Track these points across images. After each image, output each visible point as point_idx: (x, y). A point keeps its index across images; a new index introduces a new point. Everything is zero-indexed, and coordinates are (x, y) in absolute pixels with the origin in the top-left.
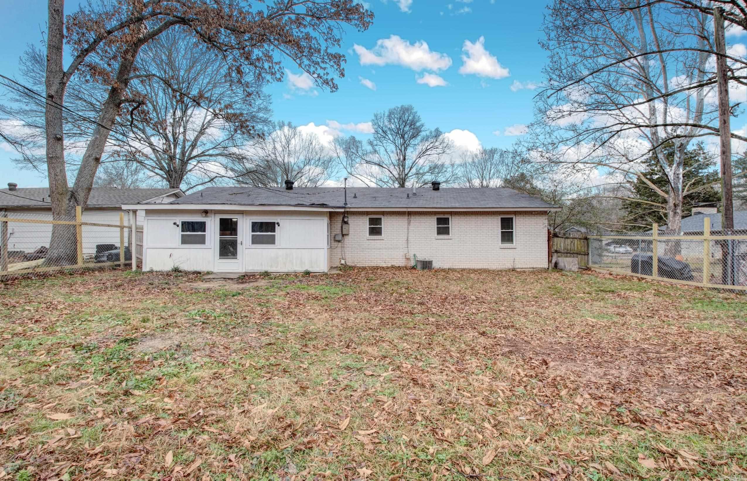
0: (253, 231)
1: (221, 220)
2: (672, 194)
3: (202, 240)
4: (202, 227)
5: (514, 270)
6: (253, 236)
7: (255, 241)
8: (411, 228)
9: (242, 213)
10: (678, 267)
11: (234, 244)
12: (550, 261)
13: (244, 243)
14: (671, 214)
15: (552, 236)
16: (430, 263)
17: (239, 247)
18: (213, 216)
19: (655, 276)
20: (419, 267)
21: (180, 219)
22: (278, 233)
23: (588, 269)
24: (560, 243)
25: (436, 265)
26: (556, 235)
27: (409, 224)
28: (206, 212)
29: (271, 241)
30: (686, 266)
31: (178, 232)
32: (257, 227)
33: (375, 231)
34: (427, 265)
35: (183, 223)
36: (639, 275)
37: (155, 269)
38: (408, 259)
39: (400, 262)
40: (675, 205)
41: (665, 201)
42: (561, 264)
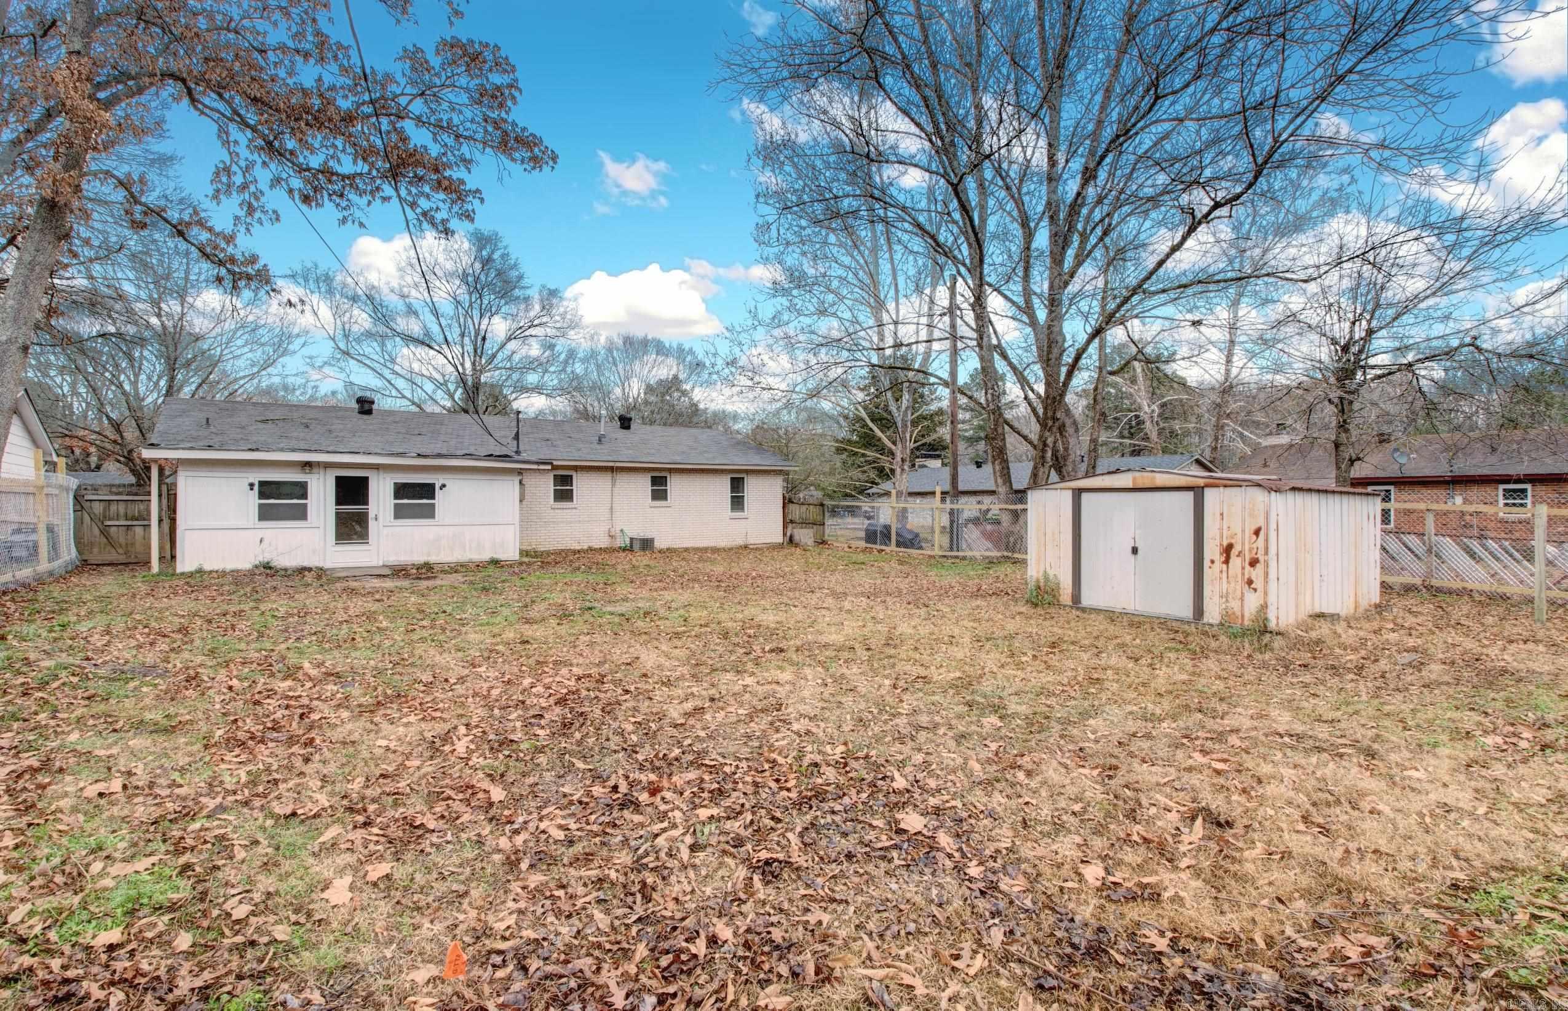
0: (396, 497)
1: (339, 480)
2: (900, 445)
3: (300, 514)
4: (300, 490)
5: (746, 547)
6: (396, 505)
7: (400, 513)
8: (616, 490)
9: (377, 467)
10: (910, 537)
11: (362, 520)
12: (784, 534)
13: (381, 518)
14: (898, 471)
15: (787, 502)
16: (652, 541)
17: (372, 524)
18: (322, 472)
19: (893, 547)
20: (637, 546)
21: (257, 476)
22: (441, 500)
23: (823, 542)
24: (796, 511)
25: (659, 544)
26: (791, 501)
27: (613, 485)
28: (307, 466)
29: (429, 513)
30: (917, 535)
31: (253, 500)
32: (401, 491)
33: (564, 495)
34: (647, 544)
35: (262, 484)
36: (878, 547)
37: (207, 567)
38: (611, 537)
39: (602, 542)
40: (903, 460)
41: (892, 454)
42: (796, 538)
